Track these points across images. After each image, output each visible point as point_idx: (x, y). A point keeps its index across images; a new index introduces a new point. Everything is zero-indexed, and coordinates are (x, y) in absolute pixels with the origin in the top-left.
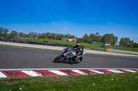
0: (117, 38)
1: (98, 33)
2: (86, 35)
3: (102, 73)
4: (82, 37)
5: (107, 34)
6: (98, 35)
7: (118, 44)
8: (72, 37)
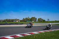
0: (36, 18)
3: (30, 35)
4: (22, 20)
6: (29, 18)
7: (37, 21)
8: (18, 20)
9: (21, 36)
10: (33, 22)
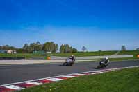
1: (38, 42)
2: (26, 45)
3: (41, 84)
4: (22, 48)
5: (48, 43)
6: (38, 44)
7: (58, 51)
8: (12, 48)
9: (17, 88)
10: (48, 53)
